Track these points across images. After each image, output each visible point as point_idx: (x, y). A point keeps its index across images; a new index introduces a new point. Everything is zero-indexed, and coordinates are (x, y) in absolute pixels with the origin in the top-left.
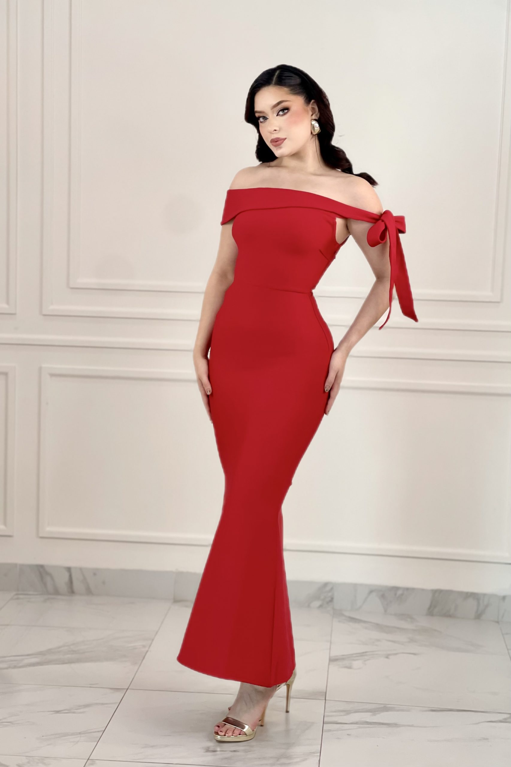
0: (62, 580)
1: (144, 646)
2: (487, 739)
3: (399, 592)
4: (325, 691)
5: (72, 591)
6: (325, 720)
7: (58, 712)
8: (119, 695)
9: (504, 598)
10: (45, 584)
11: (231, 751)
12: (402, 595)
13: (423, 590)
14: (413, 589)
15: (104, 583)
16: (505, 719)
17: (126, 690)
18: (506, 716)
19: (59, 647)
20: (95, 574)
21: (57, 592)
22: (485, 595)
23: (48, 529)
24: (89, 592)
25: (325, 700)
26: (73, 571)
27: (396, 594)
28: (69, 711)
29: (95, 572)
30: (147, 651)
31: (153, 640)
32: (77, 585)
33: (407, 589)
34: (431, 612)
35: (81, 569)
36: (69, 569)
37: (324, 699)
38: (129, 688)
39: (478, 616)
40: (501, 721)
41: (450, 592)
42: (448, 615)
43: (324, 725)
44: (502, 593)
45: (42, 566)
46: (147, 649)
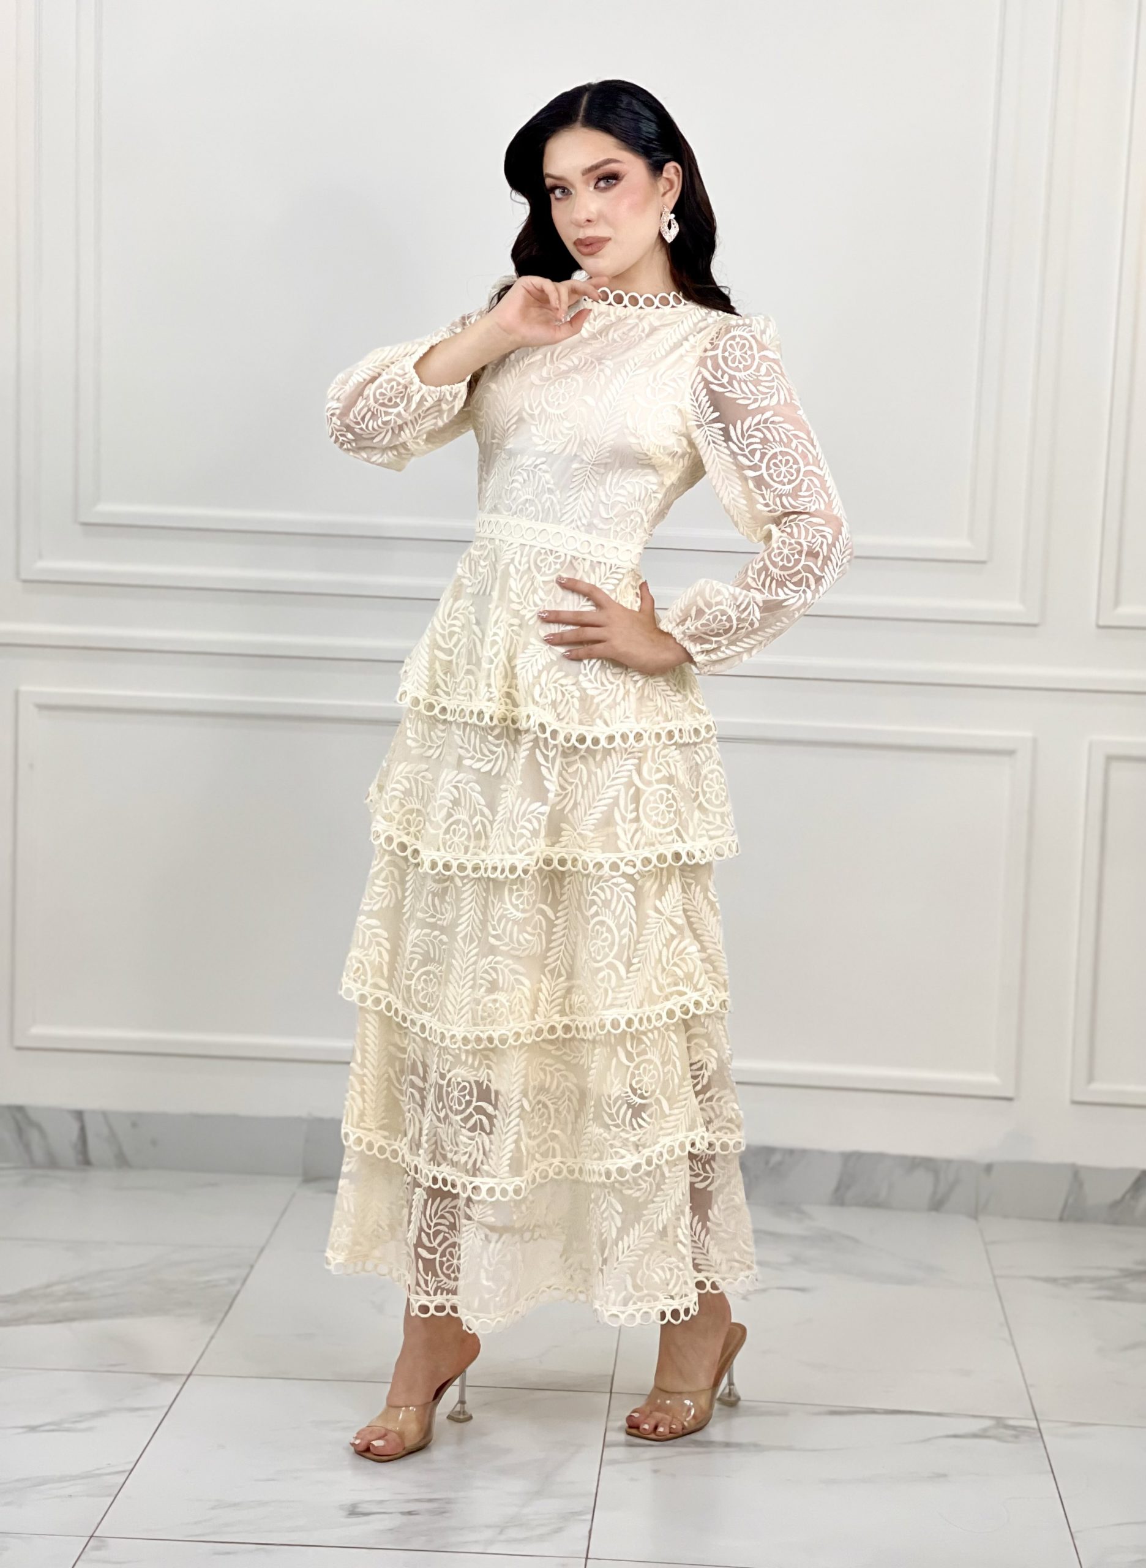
0: (64, 1138)
1: (232, 1281)
2: (945, 1476)
3: (776, 1158)
4: (611, 1373)
5: (85, 1161)
6: (607, 1439)
7: (33, 1429)
8: (173, 1388)
9: (989, 1168)
10: (27, 1147)
11: (403, 1513)
12: (780, 1163)
13: (823, 1153)
14: (804, 1152)
15: (154, 1143)
16: (985, 1430)
17: (184, 1378)
18: (988, 1423)
19: (48, 1286)
20: (134, 1125)
21: (53, 1163)
22: (949, 1162)
23: (37, 1030)
24: (122, 1161)
25: (611, 1392)
26: (87, 1119)
27: (767, 1163)
28: (56, 1427)
29: (136, 1120)
30: (238, 1292)
31: (252, 1267)
32: (97, 1147)
33: (791, 1152)
34: (839, 1198)
35: (105, 1114)
36: (79, 1115)
37: (609, 1390)
38: (194, 1373)
39: (937, 1205)
40: (975, 1436)
41: (880, 1157)
42: (873, 1203)
43: (606, 1449)
44: (987, 1159)
45: (20, 1109)
46: (238, 1287)
